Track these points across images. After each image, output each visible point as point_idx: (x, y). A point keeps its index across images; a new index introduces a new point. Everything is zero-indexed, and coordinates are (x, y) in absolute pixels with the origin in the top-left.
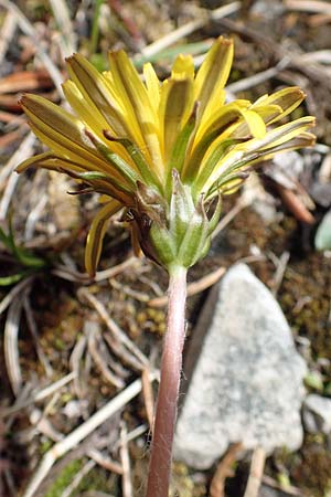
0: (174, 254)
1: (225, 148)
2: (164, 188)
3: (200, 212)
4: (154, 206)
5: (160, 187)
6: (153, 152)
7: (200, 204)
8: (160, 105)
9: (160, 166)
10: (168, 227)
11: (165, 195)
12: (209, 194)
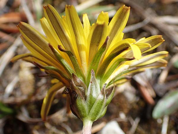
0: (87, 113)
1: (120, 62)
2: (86, 79)
3: (103, 93)
4: (80, 88)
5: (84, 79)
6: (83, 60)
7: (103, 90)
8: (89, 36)
9: (85, 67)
10: (85, 99)
11: (86, 83)
12: (109, 85)
